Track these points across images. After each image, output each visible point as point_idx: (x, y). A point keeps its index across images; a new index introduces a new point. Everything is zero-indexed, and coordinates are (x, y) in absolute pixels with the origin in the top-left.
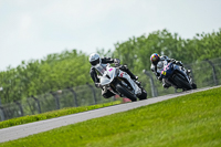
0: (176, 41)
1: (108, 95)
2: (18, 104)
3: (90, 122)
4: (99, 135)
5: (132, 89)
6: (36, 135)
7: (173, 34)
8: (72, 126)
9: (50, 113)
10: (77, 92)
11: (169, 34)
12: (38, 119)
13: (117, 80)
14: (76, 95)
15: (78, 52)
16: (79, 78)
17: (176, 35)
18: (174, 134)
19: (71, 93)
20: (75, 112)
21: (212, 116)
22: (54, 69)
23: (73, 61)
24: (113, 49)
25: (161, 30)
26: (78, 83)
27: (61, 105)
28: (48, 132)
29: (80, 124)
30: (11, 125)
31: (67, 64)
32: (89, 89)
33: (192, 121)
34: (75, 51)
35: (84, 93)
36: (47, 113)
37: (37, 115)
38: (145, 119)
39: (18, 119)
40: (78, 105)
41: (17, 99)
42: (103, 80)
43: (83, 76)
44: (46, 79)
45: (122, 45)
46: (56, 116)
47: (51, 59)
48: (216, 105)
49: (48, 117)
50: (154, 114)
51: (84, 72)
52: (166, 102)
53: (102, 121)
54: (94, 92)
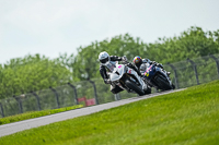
0: (138, 46)
3: (52, 126)
4: (62, 139)
5: (140, 84)
7: (135, 39)
8: (35, 130)
9: (13, 117)
10: (41, 96)
11: (131, 39)
12: (1, 123)
13: (126, 76)
14: (39, 99)
15: (41, 57)
16: (42, 82)
17: (138, 39)
18: (136, 137)
19: (34, 97)
20: (38, 116)
21: (174, 119)
22: (18, 74)
23: (36, 66)
25: (123, 35)
26: (42, 87)
27: (25, 109)
28: (11, 135)
29: (42, 128)
31: (30, 68)
32: (52, 93)
33: (154, 125)
34: (38, 55)
35: (47, 97)
36: (10, 117)
37: (1, 119)
38: (107, 122)
40: (41, 109)
42: (112, 76)
43: (46, 80)
44: (10, 83)
45: (84, 50)
46: (19, 120)
47: (15, 64)
48: (178, 108)
49: (12, 121)
50: (117, 118)
51: (47, 76)
52: (128, 106)
53: (65, 125)
54: (57, 96)
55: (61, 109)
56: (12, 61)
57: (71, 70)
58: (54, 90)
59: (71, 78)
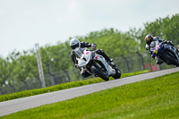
1: (86, 75)
2: (66, 72)
3: (123, 87)
4: (131, 98)
5: (106, 70)
6: (80, 97)
8: (110, 90)
9: (92, 80)
12: (82, 85)
13: (92, 62)
15: (115, 30)
16: (115, 51)
20: (111, 79)
23: (111, 38)
24: (143, 28)
26: (115, 55)
28: (90, 95)
29: (115, 88)
30: (61, 89)
31: (106, 40)
32: (123, 61)
34: (112, 29)
35: (119, 64)
37: (81, 81)
38: (169, 84)
39: (65, 84)
41: (65, 68)
42: (80, 62)
43: (118, 50)
45: (150, 25)
46: (97, 82)
47: (93, 36)
49: (90, 83)
51: (119, 46)
53: (134, 86)
54: (128, 63)
55: (131, 74)
56: (92, 33)
57: (139, 42)
58: (125, 58)
59: (139, 49)
